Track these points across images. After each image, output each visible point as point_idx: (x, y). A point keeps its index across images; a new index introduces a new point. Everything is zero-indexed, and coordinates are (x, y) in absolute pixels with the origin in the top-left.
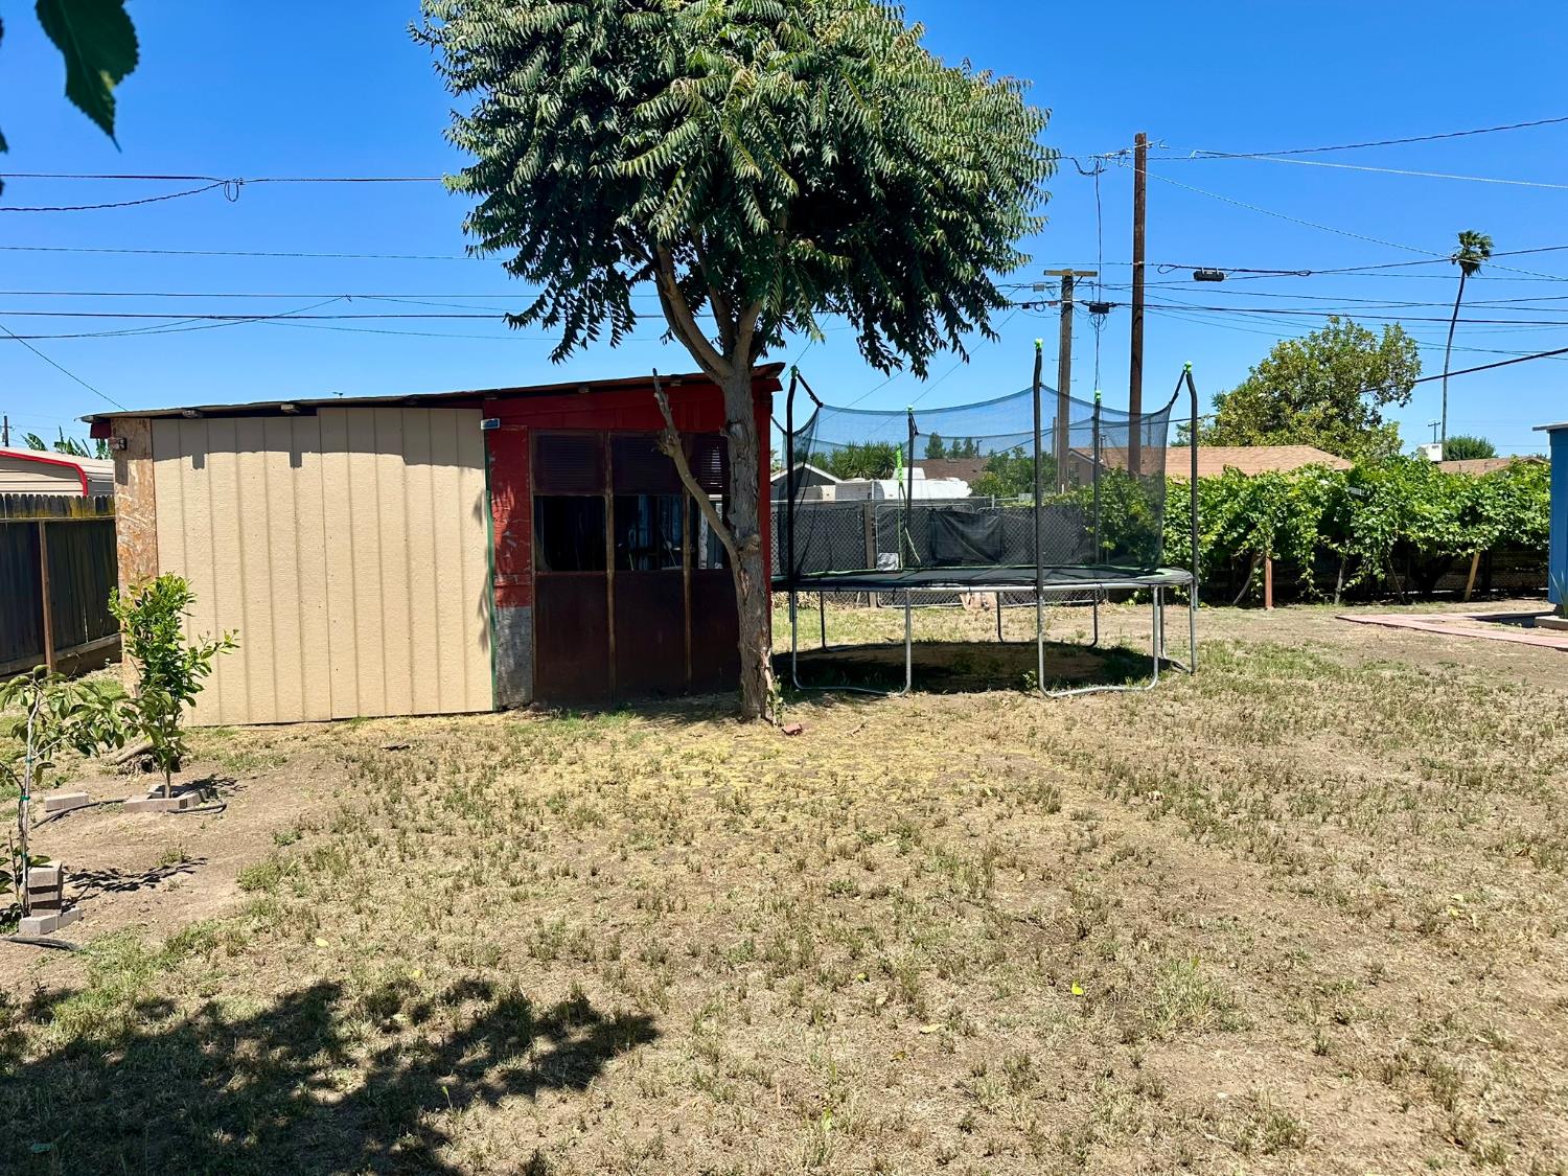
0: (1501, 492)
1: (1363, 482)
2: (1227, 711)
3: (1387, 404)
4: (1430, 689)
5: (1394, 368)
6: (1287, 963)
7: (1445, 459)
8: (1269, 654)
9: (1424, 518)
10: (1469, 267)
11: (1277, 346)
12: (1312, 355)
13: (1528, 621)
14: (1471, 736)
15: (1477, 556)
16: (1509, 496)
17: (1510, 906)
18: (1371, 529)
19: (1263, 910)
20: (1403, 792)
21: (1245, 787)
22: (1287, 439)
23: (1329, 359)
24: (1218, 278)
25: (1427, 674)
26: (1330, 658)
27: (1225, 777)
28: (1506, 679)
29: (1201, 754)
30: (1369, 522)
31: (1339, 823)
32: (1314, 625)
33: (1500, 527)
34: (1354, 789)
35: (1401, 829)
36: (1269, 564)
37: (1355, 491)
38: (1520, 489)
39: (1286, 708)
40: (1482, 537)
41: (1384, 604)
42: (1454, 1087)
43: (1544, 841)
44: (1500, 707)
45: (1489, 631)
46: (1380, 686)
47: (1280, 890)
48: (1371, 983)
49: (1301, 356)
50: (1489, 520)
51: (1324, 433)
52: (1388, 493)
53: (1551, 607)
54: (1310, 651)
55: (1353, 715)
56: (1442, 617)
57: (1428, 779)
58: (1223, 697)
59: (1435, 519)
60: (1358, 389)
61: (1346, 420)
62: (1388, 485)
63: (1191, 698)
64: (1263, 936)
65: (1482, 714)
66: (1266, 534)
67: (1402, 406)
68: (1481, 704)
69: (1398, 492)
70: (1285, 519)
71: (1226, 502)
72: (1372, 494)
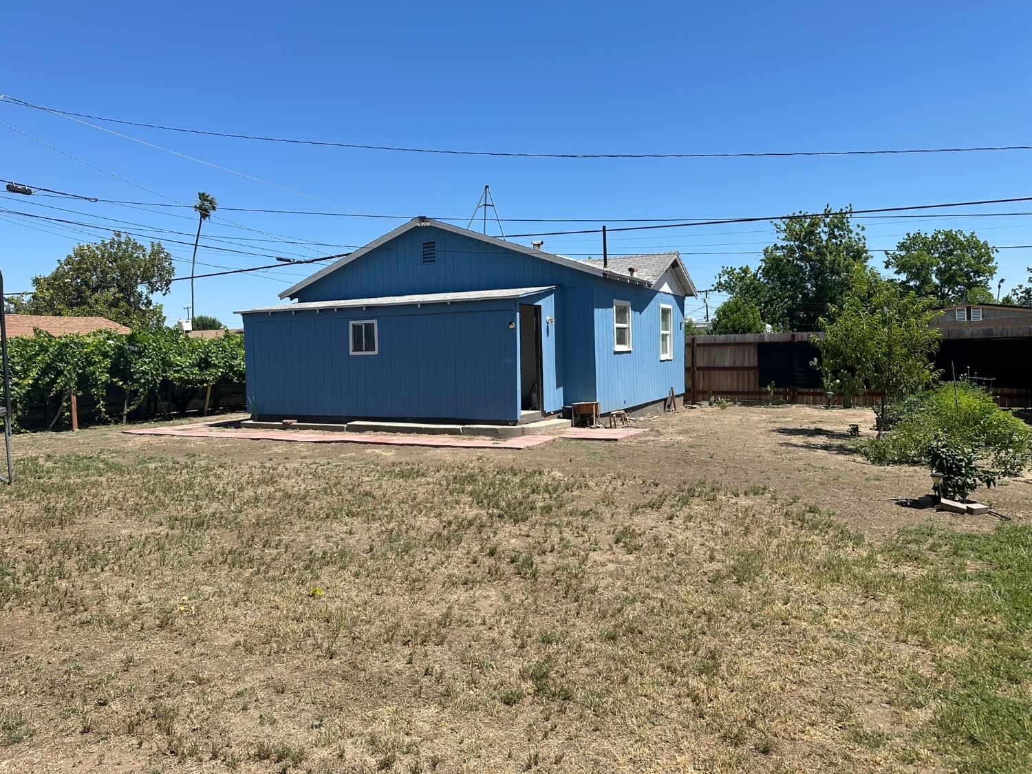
0: (221, 349)
1: (138, 342)
2: (37, 507)
3: (155, 293)
4: (179, 471)
5: (158, 271)
6: (66, 677)
7: (194, 329)
8: (72, 463)
9: (177, 365)
10: (205, 214)
11: (77, 247)
12: (103, 256)
13: (237, 425)
14: (200, 497)
15: (209, 388)
16: (225, 352)
17: (214, 595)
18: (144, 373)
19: (51, 645)
20: (157, 540)
21: (46, 559)
22: (88, 312)
23: (115, 260)
24: (28, 192)
25: (178, 463)
26: (118, 460)
27: (30, 555)
28: (222, 460)
29: (11, 543)
30: (143, 369)
31: (113, 570)
32: (108, 439)
33: (221, 370)
34: (124, 545)
35: (154, 564)
36: (74, 398)
37: (132, 348)
38: (231, 348)
39: (81, 498)
40: (211, 375)
41: (155, 421)
42: (172, 718)
43: (235, 552)
44: (218, 477)
45: (216, 432)
46: (149, 474)
47: (66, 627)
48: (125, 671)
49: (95, 256)
50: (215, 365)
51: (114, 310)
52: (154, 350)
53: (249, 416)
54: (102, 457)
55: (128, 496)
56: (189, 427)
57: (173, 529)
58: (33, 497)
59: (183, 366)
60: (136, 282)
61: (128, 302)
62: (154, 344)
63: (6, 502)
64: (49, 663)
65: (207, 483)
66: (72, 379)
67: (164, 295)
68: (207, 477)
69: (160, 349)
70: (84, 367)
71: (39, 355)
72: (144, 350)
